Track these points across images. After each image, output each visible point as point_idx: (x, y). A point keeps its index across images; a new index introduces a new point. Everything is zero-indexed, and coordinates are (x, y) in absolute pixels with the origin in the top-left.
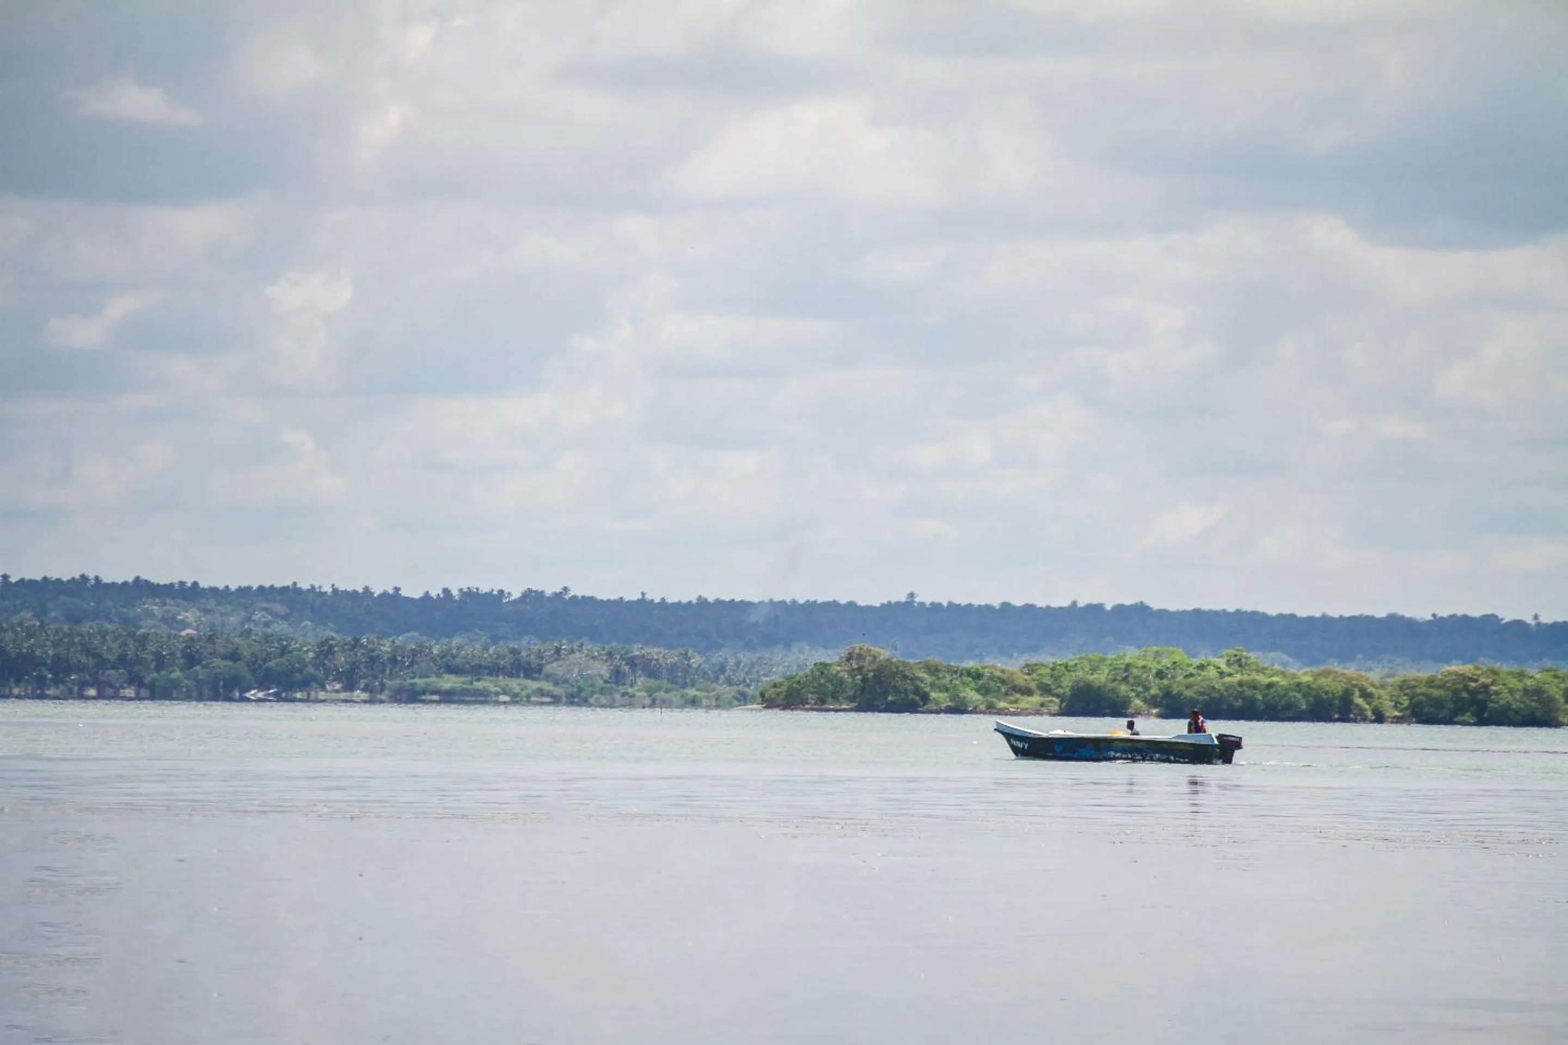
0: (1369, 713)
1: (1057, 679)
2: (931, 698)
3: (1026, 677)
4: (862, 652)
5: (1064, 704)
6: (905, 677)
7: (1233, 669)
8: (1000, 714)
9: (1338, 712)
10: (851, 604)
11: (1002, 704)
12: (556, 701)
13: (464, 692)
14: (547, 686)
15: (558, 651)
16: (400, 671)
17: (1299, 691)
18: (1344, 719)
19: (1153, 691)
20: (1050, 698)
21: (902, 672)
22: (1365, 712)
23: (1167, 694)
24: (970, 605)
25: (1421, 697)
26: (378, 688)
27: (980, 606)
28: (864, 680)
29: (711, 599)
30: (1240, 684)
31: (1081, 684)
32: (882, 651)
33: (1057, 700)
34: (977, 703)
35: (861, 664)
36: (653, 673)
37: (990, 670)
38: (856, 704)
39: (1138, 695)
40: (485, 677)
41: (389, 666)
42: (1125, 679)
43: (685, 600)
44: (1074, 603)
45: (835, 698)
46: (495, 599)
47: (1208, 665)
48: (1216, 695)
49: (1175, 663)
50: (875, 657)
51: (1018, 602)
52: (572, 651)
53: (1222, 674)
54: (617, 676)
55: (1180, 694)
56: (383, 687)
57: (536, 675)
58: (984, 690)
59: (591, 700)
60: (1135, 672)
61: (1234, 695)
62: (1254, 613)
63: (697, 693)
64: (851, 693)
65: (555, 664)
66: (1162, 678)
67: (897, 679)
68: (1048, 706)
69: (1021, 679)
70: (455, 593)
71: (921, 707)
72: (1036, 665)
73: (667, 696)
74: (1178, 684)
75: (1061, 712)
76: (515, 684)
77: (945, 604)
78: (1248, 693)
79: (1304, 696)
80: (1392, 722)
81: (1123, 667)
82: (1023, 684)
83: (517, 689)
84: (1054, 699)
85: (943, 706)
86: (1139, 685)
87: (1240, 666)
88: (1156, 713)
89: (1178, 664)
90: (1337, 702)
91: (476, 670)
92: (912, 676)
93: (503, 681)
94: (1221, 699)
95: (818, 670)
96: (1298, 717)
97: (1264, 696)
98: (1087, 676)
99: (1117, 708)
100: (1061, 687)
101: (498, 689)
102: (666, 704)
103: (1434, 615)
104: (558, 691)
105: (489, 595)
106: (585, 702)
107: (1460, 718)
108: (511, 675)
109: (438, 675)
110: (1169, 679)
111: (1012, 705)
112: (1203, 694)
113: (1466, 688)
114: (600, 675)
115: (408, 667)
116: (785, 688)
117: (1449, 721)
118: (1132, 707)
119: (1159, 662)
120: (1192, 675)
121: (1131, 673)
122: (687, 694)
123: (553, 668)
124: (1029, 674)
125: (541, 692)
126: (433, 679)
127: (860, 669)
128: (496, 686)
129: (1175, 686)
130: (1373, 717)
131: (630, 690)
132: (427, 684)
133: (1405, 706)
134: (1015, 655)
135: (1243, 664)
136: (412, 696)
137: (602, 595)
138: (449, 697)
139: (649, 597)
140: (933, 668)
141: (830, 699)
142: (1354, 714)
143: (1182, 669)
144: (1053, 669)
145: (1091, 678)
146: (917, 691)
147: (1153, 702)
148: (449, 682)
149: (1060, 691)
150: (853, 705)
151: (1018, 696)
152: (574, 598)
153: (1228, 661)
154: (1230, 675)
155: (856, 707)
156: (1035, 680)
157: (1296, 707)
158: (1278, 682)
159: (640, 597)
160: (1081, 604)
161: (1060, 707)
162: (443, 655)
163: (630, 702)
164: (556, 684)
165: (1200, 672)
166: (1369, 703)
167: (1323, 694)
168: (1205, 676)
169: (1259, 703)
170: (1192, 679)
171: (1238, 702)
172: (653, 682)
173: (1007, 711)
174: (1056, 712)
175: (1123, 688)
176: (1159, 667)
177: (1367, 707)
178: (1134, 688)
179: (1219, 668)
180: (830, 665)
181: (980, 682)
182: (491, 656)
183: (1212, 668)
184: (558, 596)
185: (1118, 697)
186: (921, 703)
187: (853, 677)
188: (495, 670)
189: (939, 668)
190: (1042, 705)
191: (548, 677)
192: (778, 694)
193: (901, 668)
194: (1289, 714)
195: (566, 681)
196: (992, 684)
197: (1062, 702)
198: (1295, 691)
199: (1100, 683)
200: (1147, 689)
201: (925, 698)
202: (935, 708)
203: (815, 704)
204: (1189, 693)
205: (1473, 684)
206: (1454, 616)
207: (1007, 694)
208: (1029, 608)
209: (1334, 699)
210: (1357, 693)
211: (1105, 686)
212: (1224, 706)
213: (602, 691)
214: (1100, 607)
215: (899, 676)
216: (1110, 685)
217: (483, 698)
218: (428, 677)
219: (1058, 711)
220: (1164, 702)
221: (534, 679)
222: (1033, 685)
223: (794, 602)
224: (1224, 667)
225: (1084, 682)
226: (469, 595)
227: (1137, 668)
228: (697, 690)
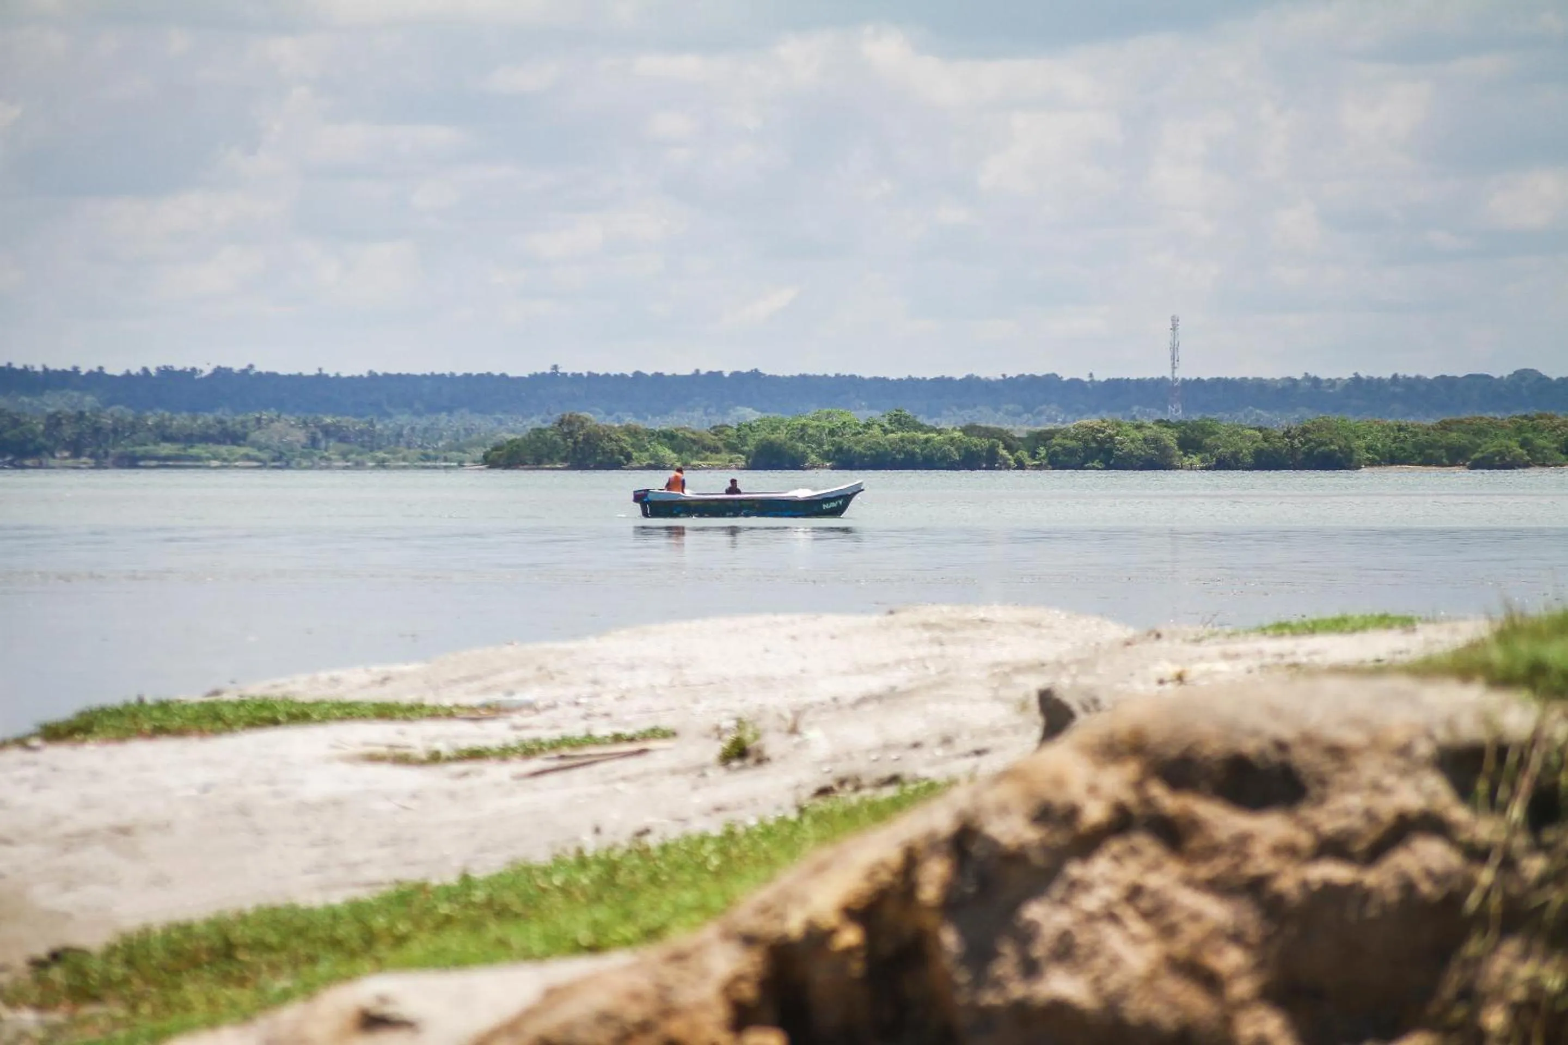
0: (1012, 462)
1: (742, 439)
2: (633, 457)
3: (713, 437)
4: (572, 419)
5: (750, 461)
6: (611, 439)
7: (894, 427)
8: (694, 469)
9: (986, 463)
10: (503, 376)
11: (695, 462)
12: (263, 465)
13: (177, 458)
14: (253, 452)
15: (259, 420)
16: (122, 440)
17: (953, 445)
18: (991, 467)
19: (826, 448)
20: (737, 455)
21: (608, 435)
22: (1008, 462)
23: (840, 450)
24: (607, 375)
25: (1057, 447)
26: (103, 455)
27: (616, 375)
28: (575, 443)
29: (380, 373)
30: (902, 440)
31: (765, 443)
32: (590, 416)
33: (743, 457)
34: (674, 461)
35: (571, 428)
36: (343, 439)
37: (683, 432)
38: (569, 464)
39: (813, 452)
40: (196, 445)
41: (112, 435)
42: (802, 438)
43: (357, 374)
44: (697, 371)
45: (551, 460)
46: (189, 376)
47: (873, 424)
48: (881, 450)
49: (845, 423)
50: (583, 423)
51: (649, 371)
52: (272, 421)
53: (885, 431)
54: (314, 442)
55: (849, 450)
56: (106, 454)
57: (242, 442)
58: (678, 449)
59: (293, 463)
60: (810, 431)
61: (897, 449)
62: (853, 377)
63: (386, 456)
64: (563, 454)
65: (257, 433)
66: (833, 436)
67: (604, 441)
68: (735, 462)
69: (710, 439)
70: (153, 371)
71: (625, 465)
72: (721, 426)
73: (359, 458)
74: (847, 441)
75: (746, 467)
76: (223, 450)
77: (585, 375)
78: (909, 447)
79: (957, 449)
80: (1032, 469)
81: (800, 426)
82: (712, 443)
83: (226, 455)
84: (741, 456)
85: (644, 464)
86: (814, 441)
87: (900, 424)
88: (830, 466)
89: (847, 423)
90: (984, 454)
91: (190, 439)
92: (617, 438)
93: (213, 448)
94: (886, 453)
95: (535, 434)
96: (953, 466)
97: (922, 450)
98: (769, 436)
99: (795, 463)
100: (747, 445)
101: (208, 455)
102: (359, 466)
103: (1004, 376)
104: (263, 455)
105: (183, 372)
106: (287, 466)
107: (1090, 464)
108: (218, 442)
109: (156, 443)
110: (839, 436)
111: (704, 462)
112: (871, 449)
113: (1094, 439)
114: (298, 441)
115: (128, 437)
116: (505, 451)
117: (1081, 466)
118: (809, 461)
119: (830, 422)
120: (859, 433)
121: (807, 432)
122: (376, 456)
123: (255, 435)
124: (716, 435)
125: (248, 457)
126: (151, 448)
127: (571, 434)
128: (207, 452)
129: (845, 442)
130: (1016, 465)
131: (326, 454)
132: (146, 451)
133: (1043, 455)
134: (650, 417)
135: (903, 423)
136: (131, 462)
137: (283, 371)
138: (164, 463)
139: (325, 372)
140: (632, 431)
141: (546, 460)
142: (1000, 463)
143: (850, 428)
144: (738, 430)
145: (773, 437)
146: (622, 451)
147: (826, 456)
148: (166, 449)
149: (746, 448)
150: (566, 465)
151: (708, 453)
152: (259, 374)
153: (890, 420)
154: (893, 432)
155: (569, 466)
156: (721, 440)
157: (950, 457)
158: (933, 437)
159: (317, 372)
160: (703, 372)
161: (747, 462)
162: (157, 426)
163: (326, 464)
164: (260, 449)
165: (866, 430)
166: (1012, 454)
167: (973, 447)
168: (871, 434)
169: (918, 456)
170: (860, 436)
171: (900, 455)
172: (344, 447)
173: (700, 467)
174: (743, 467)
175: (801, 446)
176: (831, 426)
177: (1010, 457)
178: (809, 445)
179: (883, 426)
180: (545, 430)
181: (675, 442)
182: (199, 426)
183: (876, 426)
184: (245, 372)
185: (796, 453)
186: (625, 462)
187: (565, 440)
188: (206, 438)
189: (638, 430)
190: (731, 461)
191: (253, 444)
192: (500, 456)
193: (608, 432)
194: (945, 465)
195: (268, 447)
196: (685, 444)
197: (748, 458)
198: (949, 444)
199: (781, 440)
200: (820, 445)
201: (629, 457)
202: (638, 465)
203: (534, 464)
204: (858, 449)
205: (1101, 435)
206: (1023, 375)
207: (698, 452)
208: (658, 376)
209: (983, 450)
210: (1001, 446)
211: (785, 443)
212: (889, 459)
213: (303, 456)
214: (720, 374)
215: (606, 438)
216: (789, 443)
217: (196, 463)
218: (145, 445)
219: (744, 466)
220: (837, 457)
221: (239, 445)
222: (720, 444)
223: (452, 375)
224: (887, 426)
225: (767, 440)
226: (167, 373)
227: (812, 427)
228: (385, 453)
